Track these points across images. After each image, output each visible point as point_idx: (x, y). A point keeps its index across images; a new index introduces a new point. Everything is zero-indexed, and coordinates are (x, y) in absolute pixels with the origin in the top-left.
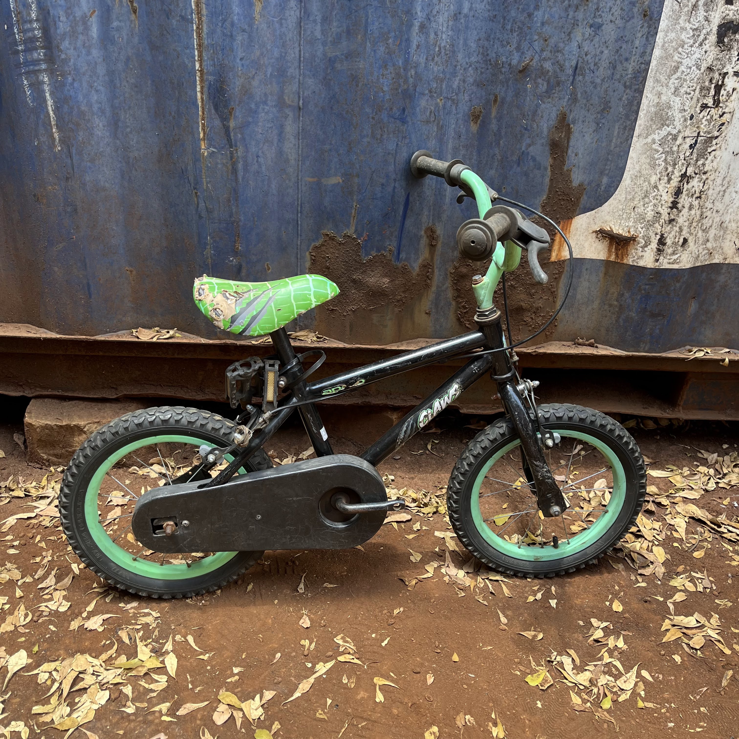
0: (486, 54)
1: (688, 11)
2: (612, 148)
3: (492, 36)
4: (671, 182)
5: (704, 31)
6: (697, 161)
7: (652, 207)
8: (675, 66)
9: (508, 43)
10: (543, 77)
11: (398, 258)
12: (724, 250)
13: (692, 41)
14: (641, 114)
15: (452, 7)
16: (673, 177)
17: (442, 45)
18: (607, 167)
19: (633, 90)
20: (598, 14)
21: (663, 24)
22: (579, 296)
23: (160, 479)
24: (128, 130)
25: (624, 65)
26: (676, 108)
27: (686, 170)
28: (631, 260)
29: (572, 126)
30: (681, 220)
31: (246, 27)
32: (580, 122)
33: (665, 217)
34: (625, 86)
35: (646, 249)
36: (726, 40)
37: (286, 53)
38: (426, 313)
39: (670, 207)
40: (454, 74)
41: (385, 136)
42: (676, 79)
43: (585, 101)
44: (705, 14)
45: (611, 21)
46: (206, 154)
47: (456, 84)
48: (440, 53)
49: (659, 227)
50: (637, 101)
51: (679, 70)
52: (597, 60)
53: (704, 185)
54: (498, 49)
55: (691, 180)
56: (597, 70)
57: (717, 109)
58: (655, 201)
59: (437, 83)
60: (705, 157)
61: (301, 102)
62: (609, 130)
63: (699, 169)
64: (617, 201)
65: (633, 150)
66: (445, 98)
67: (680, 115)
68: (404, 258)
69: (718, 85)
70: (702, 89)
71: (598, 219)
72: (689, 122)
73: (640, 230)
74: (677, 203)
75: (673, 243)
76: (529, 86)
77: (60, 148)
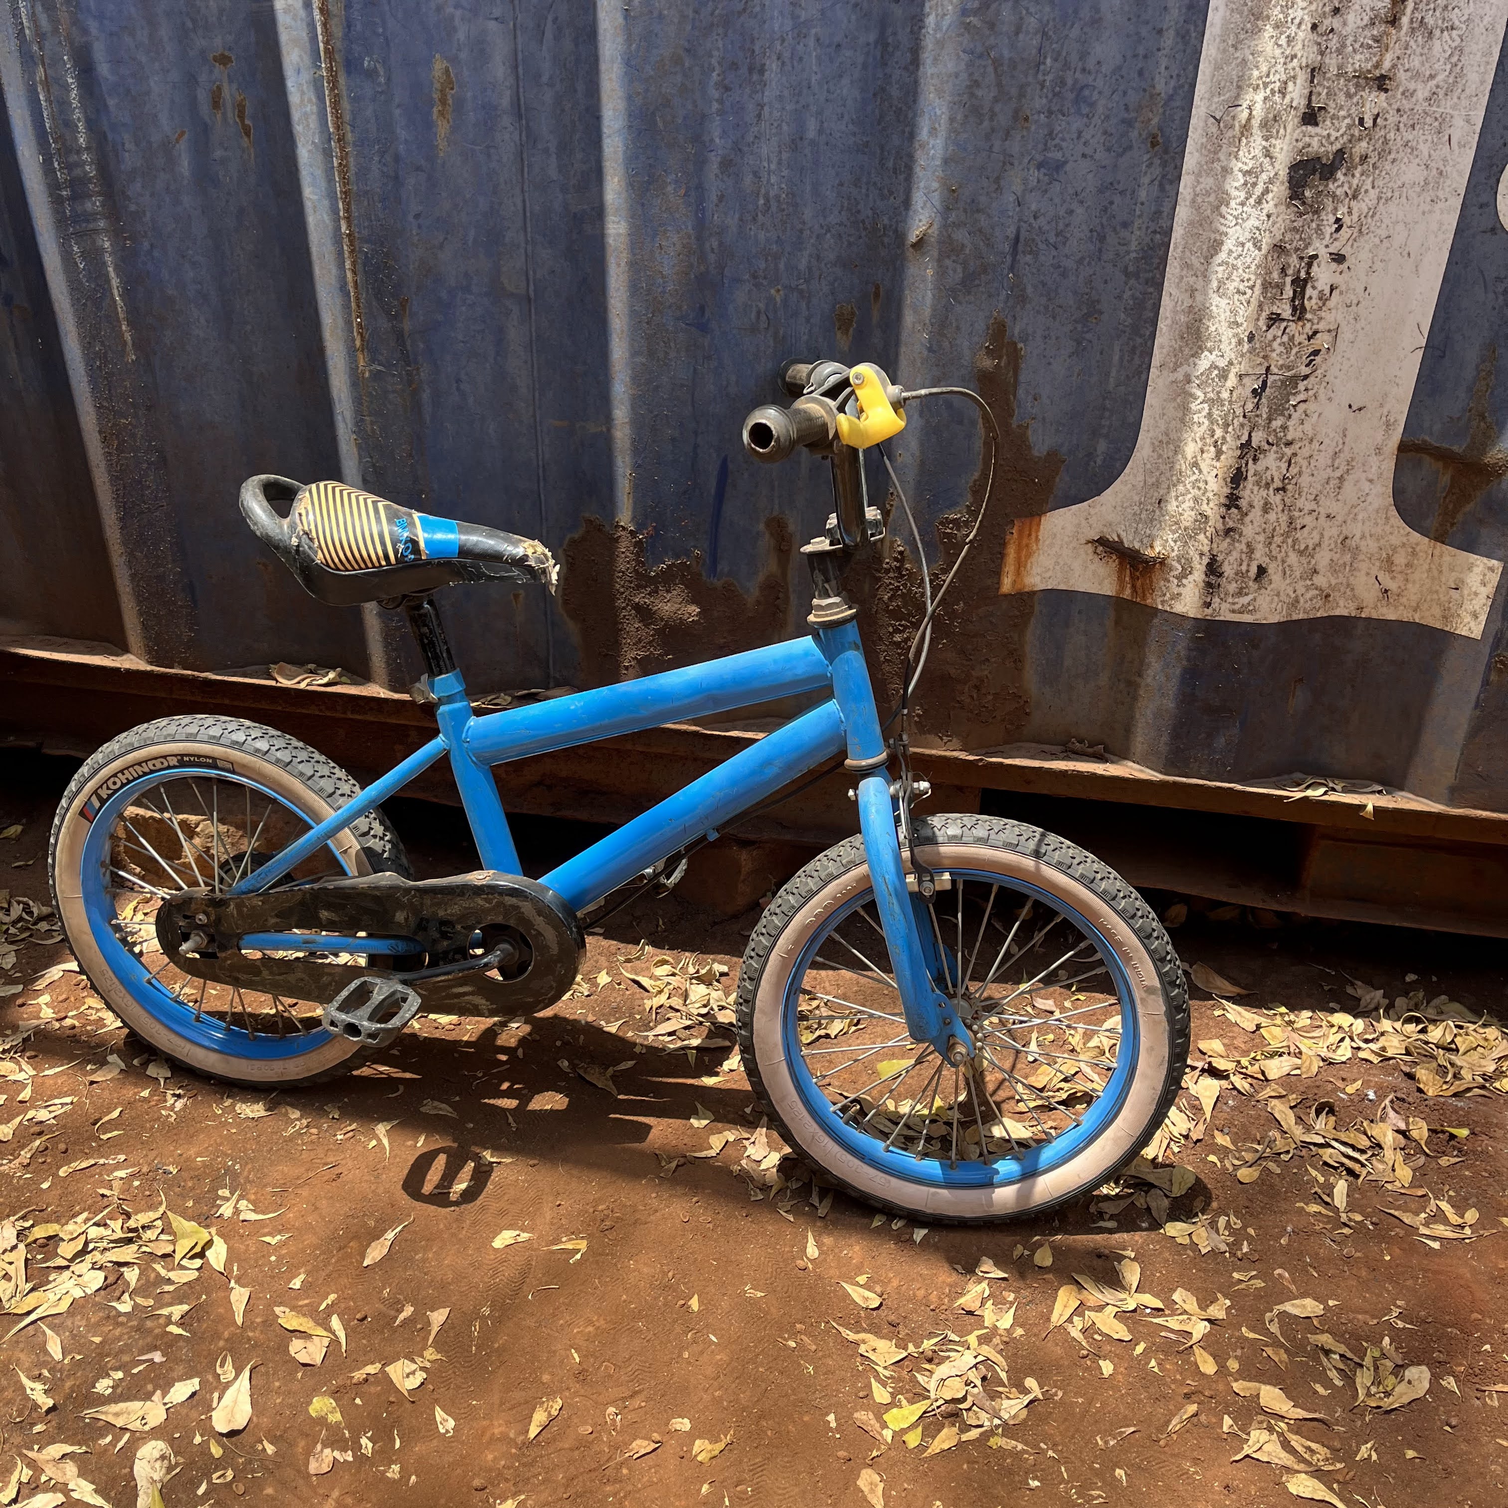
0: (854, 210)
1: (1234, 137)
2: (1111, 387)
3: (864, 180)
4: (1223, 457)
5: (1264, 177)
6: (1270, 420)
7: (1191, 504)
8: (1215, 240)
9: (891, 193)
10: (954, 258)
11: (713, 571)
12: (1357, 592)
13: (1243, 195)
14: (1162, 325)
15: (785, 127)
16: (1224, 448)
17: (772, 193)
18: (1103, 422)
19: (1142, 280)
20: (1051, 143)
21: (1191, 160)
22: (1068, 662)
24: (249, 327)
25: (1121, 235)
26: (1223, 317)
27: (1250, 436)
28: (1159, 600)
29: (1021, 345)
30: (1249, 531)
31: (423, 162)
32: (1038, 339)
33: (1214, 520)
34: (1125, 272)
35: (1184, 581)
36: (1308, 193)
37: (500, 205)
39: (1225, 505)
40: (799, 245)
41: (672, 355)
42: (1219, 265)
43: (1044, 300)
44: (1264, 143)
45: (1084, 156)
46: (367, 375)
47: (803, 264)
48: (769, 208)
49: (1206, 541)
50: (1151, 301)
51: (1223, 248)
52: (1061, 226)
53: (1289, 465)
54: (875, 201)
55: (1262, 456)
56: (1064, 244)
57: (1300, 323)
58: (1196, 491)
59: (767, 260)
60: (1286, 413)
61: (532, 288)
62: (1101, 353)
63: (1276, 436)
64: (1130, 486)
65: (1152, 392)
66: (785, 287)
67: (1230, 333)
68: (726, 570)
69: (1298, 278)
70: (1267, 285)
71: (1094, 518)
72: (1246, 346)
73: (1172, 544)
74: (1238, 498)
75: (1236, 574)
76: (930, 272)
77: (134, 357)
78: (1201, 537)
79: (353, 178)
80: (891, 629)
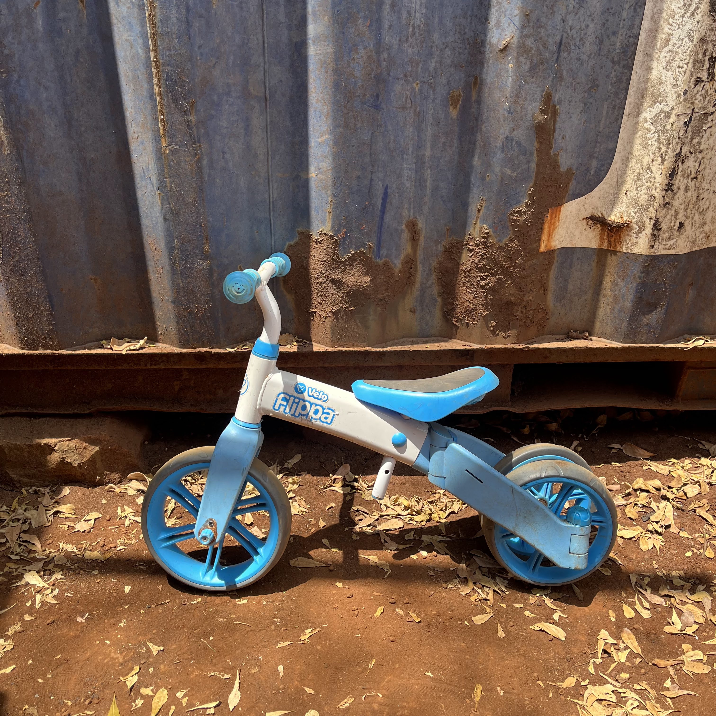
0: (463, 32)
2: (601, 129)
3: (469, 13)
4: (665, 163)
6: (692, 139)
7: (646, 191)
8: (665, 39)
9: (487, 20)
10: (525, 56)
11: (378, 255)
13: (683, 11)
14: (631, 91)
16: (667, 157)
17: (416, 24)
18: (596, 150)
19: (621, 65)
22: (570, 288)
23: (138, 496)
24: (83, 129)
25: (612, 39)
27: (681, 149)
28: (624, 247)
29: (558, 107)
30: (676, 203)
31: (203, 11)
32: (567, 103)
33: (659, 200)
34: (613, 62)
35: (640, 235)
37: (248, 39)
38: (411, 311)
39: (665, 190)
40: (430, 55)
41: (359, 125)
42: (667, 53)
43: (571, 79)
46: (167, 152)
47: (432, 67)
48: (415, 33)
49: (654, 211)
50: (626, 77)
51: (670, 43)
52: (582, 36)
53: (700, 165)
54: (476, 26)
55: (686, 160)
56: (583, 45)
57: (712, 83)
58: (649, 184)
59: (412, 66)
60: (701, 135)
61: (267, 92)
62: (597, 110)
63: (694, 148)
64: (608, 185)
65: (623, 130)
66: (421, 82)
67: (673, 91)
68: (385, 254)
69: (712, 57)
70: (695, 62)
71: (588, 205)
72: (682, 98)
73: (634, 215)
74: (672, 185)
75: (668, 228)
76: (511, 66)
77: (8, 151)
78: (651, 209)
79: (159, 24)
80: (479, 279)
